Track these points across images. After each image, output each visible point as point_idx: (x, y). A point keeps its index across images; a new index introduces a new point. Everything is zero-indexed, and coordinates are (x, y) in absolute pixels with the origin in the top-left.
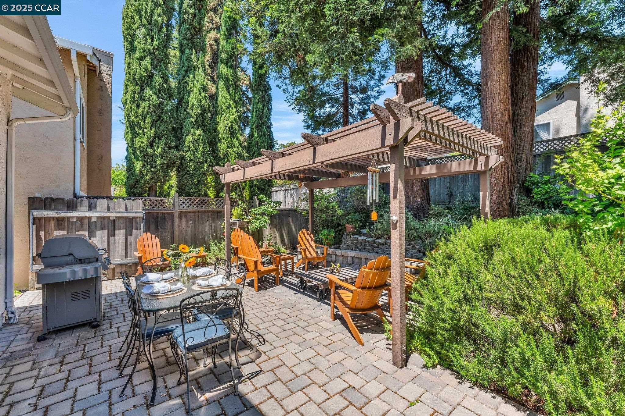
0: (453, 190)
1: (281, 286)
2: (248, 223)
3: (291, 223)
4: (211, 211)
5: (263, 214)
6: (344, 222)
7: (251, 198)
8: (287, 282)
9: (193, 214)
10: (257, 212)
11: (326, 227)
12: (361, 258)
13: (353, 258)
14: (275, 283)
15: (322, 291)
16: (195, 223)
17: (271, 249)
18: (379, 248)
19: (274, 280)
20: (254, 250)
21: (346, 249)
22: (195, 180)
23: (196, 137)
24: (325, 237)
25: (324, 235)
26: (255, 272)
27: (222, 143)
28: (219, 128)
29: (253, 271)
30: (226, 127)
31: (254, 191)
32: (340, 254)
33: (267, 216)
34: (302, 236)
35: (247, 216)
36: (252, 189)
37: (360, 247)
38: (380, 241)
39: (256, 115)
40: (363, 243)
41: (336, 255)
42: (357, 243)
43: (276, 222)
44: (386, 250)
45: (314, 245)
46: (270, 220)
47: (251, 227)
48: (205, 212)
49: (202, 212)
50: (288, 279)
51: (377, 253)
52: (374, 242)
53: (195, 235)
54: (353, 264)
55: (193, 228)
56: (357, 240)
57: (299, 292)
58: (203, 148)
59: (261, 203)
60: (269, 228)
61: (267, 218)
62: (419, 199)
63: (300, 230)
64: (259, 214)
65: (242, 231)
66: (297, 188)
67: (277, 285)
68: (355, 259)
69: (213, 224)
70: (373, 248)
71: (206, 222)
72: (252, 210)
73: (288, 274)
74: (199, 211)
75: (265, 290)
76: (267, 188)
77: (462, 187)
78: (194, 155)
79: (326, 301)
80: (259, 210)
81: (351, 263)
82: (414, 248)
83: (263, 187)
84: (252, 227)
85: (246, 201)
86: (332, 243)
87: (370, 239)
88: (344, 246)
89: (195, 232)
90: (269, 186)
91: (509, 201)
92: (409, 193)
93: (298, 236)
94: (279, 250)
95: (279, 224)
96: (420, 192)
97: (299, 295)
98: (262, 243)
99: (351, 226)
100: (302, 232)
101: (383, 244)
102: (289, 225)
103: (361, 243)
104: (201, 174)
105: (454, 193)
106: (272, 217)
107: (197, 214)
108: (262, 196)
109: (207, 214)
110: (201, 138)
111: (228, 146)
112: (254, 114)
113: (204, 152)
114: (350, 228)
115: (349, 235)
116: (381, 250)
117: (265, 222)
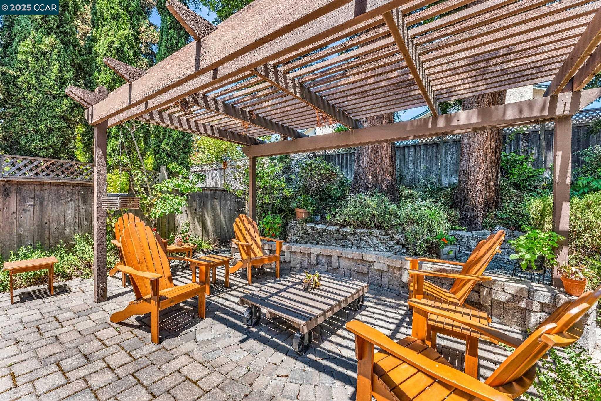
0: (403, 173)
1: (209, 320)
2: (151, 205)
3: (218, 208)
4: (79, 185)
5: (176, 192)
6: (293, 205)
7: (157, 169)
8: (219, 309)
9: (37, 188)
10: (166, 189)
11: (269, 212)
12: (331, 256)
13: (317, 255)
14: (196, 312)
15: (303, 338)
16: (41, 204)
17: (188, 246)
18: (345, 239)
19: (195, 306)
20: (155, 253)
21: (296, 242)
22: (42, 126)
23: (42, 47)
24: (269, 225)
25: (267, 224)
26: (153, 302)
27: (103, 73)
28: (96, 48)
29: (148, 301)
30: (110, 46)
31: (161, 158)
32: (298, 250)
33: (183, 194)
34: (240, 225)
35: (148, 194)
36: (158, 155)
37: (318, 238)
38: (348, 230)
39: (166, 45)
40: (322, 233)
41: (291, 252)
42: (313, 233)
43: (196, 205)
44: (356, 242)
45: (258, 239)
46: (188, 201)
47: (154, 211)
48: (65, 185)
49: (58, 184)
50: (221, 301)
51: (343, 246)
52: (338, 232)
53: (41, 225)
54: (317, 264)
55: (37, 213)
56: (313, 229)
57: (249, 335)
58: (60, 71)
59: (172, 174)
60: (184, 214)
61: (182, 198)
62: (388, 178)
63: (237, 216)
64: (168, 192)
65: (137, 219)
66: (221, 169)
67: (202, 319)
68: (320, 258)
69: (81, 206)
70: (336, 240)
71: (67, 203)
72: (158, 186)
73: (220, 287)
74: (50, 184)
75: (177, 335)
76: (182, 155)
77: (413, 170)
78: (37, 78)
79: (311, 356)
80: (169, 185)
81: (315, 263)
82: (392, 239)
83: (176, 153)
84: (157, 212)
85: (148, 172)
86: (278, 234)
87: (333, 228)
88: (294, 238)
89: (41, 220)
90: (185, 153)
91: (495, 181)
92: (377, 169)
93: (234, 225)
94: (201, 245)
95: (200, 208)
96: (389, 168)
97: (252, 343)
98: (174, 237)
99: (304, 211)
100: (240, 219)
101: (352, 234)
102: (214, 209)
103: (319, 233)
104: (54, 117)
105: (404, 176)
106: (191, 197)
107: (46, 187)
108: (174, 164)
109: (69, 189)
110: (56, 51)
111: (114, 80)
112: (164, 43)
113: (61, 78)
114: (301, 213)
115: (300, 223)
116: (349, 243)
117: (179, 204)
